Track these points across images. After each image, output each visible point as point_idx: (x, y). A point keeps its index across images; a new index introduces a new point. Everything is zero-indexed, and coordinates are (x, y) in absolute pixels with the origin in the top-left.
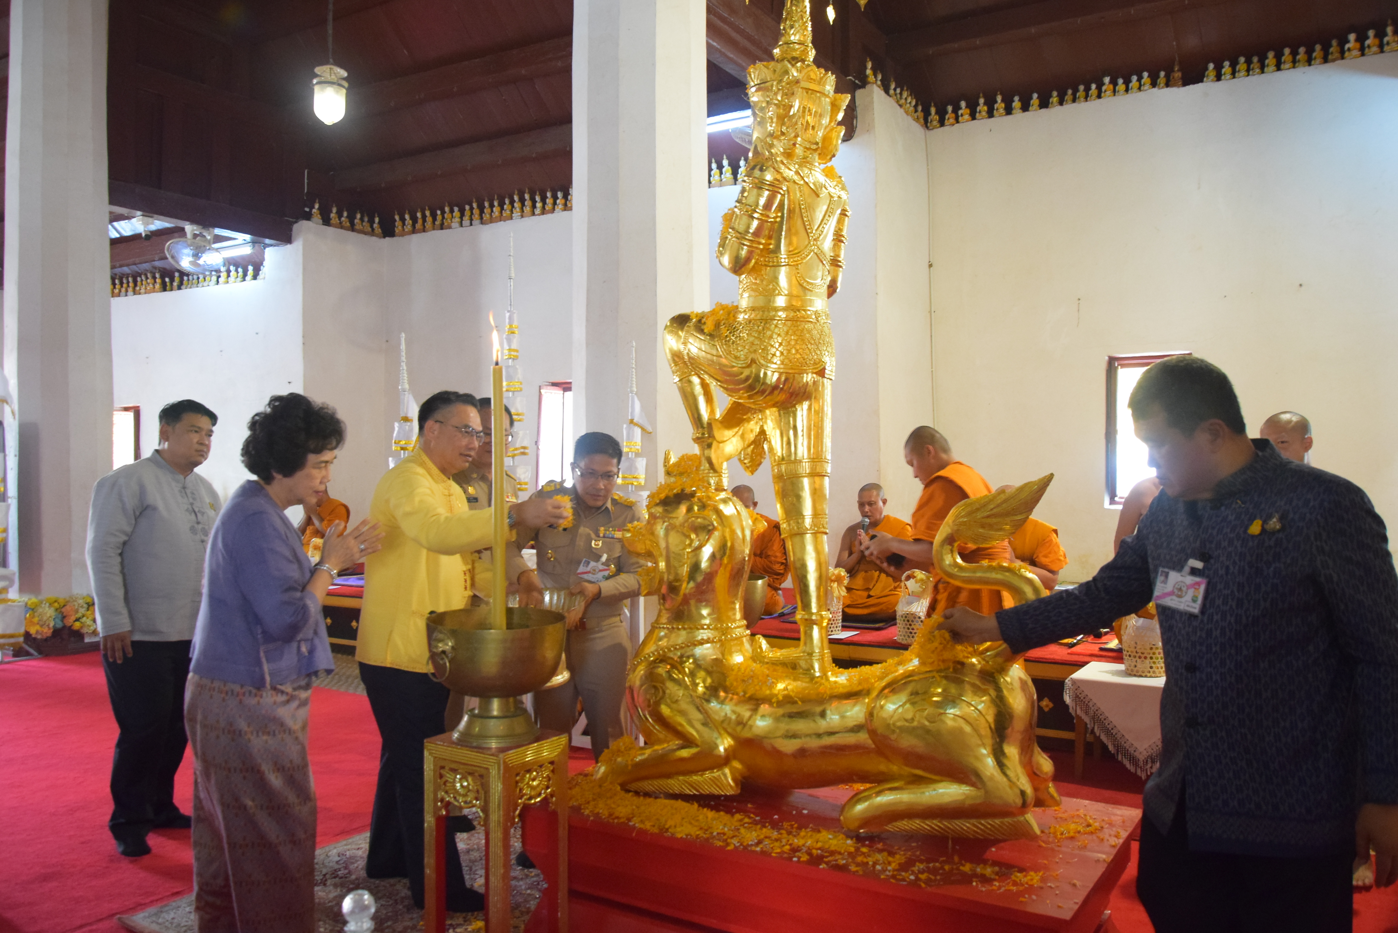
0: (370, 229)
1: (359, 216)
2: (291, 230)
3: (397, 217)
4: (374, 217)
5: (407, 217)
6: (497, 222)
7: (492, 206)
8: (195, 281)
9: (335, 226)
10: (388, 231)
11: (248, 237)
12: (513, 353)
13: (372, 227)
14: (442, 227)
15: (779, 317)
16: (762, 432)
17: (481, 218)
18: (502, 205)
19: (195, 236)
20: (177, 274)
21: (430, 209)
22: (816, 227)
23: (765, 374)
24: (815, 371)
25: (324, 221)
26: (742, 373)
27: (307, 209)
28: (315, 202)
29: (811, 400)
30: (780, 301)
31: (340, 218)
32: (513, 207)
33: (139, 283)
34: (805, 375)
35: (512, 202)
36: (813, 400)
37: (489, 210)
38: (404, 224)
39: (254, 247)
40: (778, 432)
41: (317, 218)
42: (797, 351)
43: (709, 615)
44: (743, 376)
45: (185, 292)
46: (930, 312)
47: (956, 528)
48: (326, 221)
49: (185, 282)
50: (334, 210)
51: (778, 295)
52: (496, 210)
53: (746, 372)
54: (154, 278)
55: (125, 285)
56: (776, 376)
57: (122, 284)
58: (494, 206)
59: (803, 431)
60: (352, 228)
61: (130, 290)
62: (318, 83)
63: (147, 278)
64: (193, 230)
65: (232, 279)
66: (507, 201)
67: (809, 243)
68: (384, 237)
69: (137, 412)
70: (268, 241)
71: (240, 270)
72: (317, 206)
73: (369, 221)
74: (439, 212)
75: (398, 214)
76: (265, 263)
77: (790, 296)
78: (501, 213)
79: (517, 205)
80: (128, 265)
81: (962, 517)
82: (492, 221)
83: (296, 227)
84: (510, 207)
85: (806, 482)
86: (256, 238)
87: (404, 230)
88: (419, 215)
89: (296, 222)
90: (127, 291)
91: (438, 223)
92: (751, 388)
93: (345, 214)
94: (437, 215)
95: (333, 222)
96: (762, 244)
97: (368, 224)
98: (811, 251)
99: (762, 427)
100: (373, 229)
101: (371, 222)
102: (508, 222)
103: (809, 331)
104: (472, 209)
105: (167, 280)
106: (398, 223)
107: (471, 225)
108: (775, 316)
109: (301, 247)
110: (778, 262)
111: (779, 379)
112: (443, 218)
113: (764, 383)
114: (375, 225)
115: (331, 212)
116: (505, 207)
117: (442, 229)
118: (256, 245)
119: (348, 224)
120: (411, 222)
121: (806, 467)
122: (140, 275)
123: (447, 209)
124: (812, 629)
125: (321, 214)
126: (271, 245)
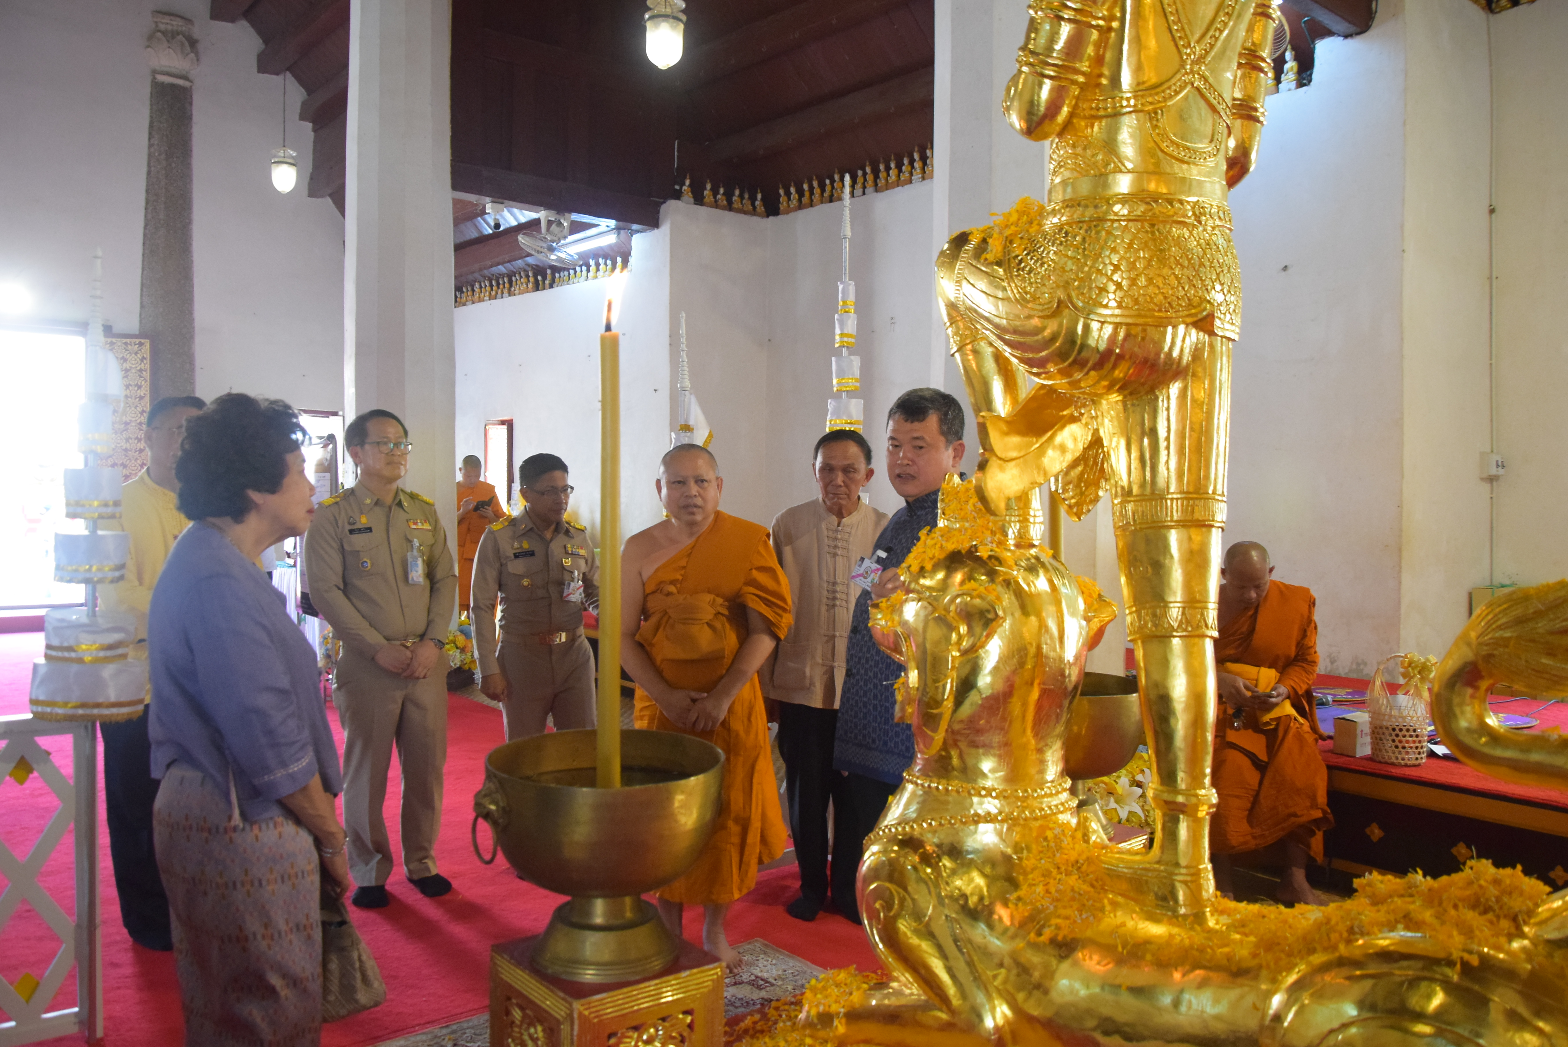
0: (751, 208)
1: (737, 192)
2: (658, 212)
3: (781, 192)
4: (756, 193)
5: (793, 190)
6: (893, 188)
7: (888, 169)
8: (566, 278)
9: (711, 206)
10: (772, 209)
11: (612, 223)
12: (845, 339)
13: (753, 205)
14: (831, 200)
15: (1116, 214)
16: (1096, 442)
17: (876, 185)
18: (899, 167)
19: (550, 223)
20: (549, 271)
21: (817, 178)
22: (1197, 36)
23: (1087, 328)
24: (1189, 320)
25: (695, 200)
26: (1044, 328)
27: (677, 187)
28: (685, 178)
29: (1185, 379)
30: (1123, 184)
31: (715, 196)
32: (913, 167)
33: (514, 283)
34: (1170, 329)
35: (912, 162)
36: (1189, 378)
37: (885, 174)
38: (789, 199)
39: (619, 234)
40: (1123, 443)
41: (688, 196)
42: (1150, 280)
43: (993, 771)
44: (1047, 333)
45: (556, 290)
46: (1490, 278)
47: (1485, 650)
48: (699, 200)
49: (557, 280)
50: (709, 186)
51: (1115, 172)
52: (893, 173)
53: (1051, 327)
54: (528, 276)
55: (501, 286)
56: (1108, 330)
57: (498, 284)
58: (890, 169)
59: (1168, 439)
60: (730, 207)
61: (506, 291)
62: (651, 18)
63: (521, 277)
64: (547, 217)
65: (600, 273)
66: (906, 161)
67: (1183, 66)
68: (768, 216)
69: (509, 425)
70: (635, 227)
71: (609, 262)
72: (688, 182)
73: (750, 198)
74: (828, 182)
75: (783, 188)
76: (633, 253)
77: (1140, 174)
78: (899, 176)
79: (917, 165)
80: (502, 264)
81: (1499, 628)
82: (888, 187)
83: (663, 208)
84: (909, 168)
85: (1174, 538)
86: (621, 224)
87: (789, 206)
88: (806, 187)
89: (664, 202)
90: (502, 293)
91: (826, 195)
92: (1062, 355)
93: (722, 191)
94: (825, 185)
95: (707, 200)
96: (1083, 74)
97: (749, 202)
98: (1186, 84)
99: (1096, 431)
100: (754, 208)
101: (753, 199)
102: (906, 187)
103: (1178, 242)
104: (865, 174)
105: (539, 278)
106: (783, 199)
107: (864, 194)
108: (1107, 213)
109: (668, 232)
110: (1114, 107)
111: (1113, 339)
112: (833, 187)
113: (1084, 346)
114: (757, 203)
115: (705, 189)
116: (904, 168)
117: (831, 201)
118: (622, 232)
119: (725, 202)
120: (797, 196)
121: (1175, 510)
122: (514, 274)
123: (837, 177)
124: (1176, 821)
125: (692, 192)
126: (638, 231)
